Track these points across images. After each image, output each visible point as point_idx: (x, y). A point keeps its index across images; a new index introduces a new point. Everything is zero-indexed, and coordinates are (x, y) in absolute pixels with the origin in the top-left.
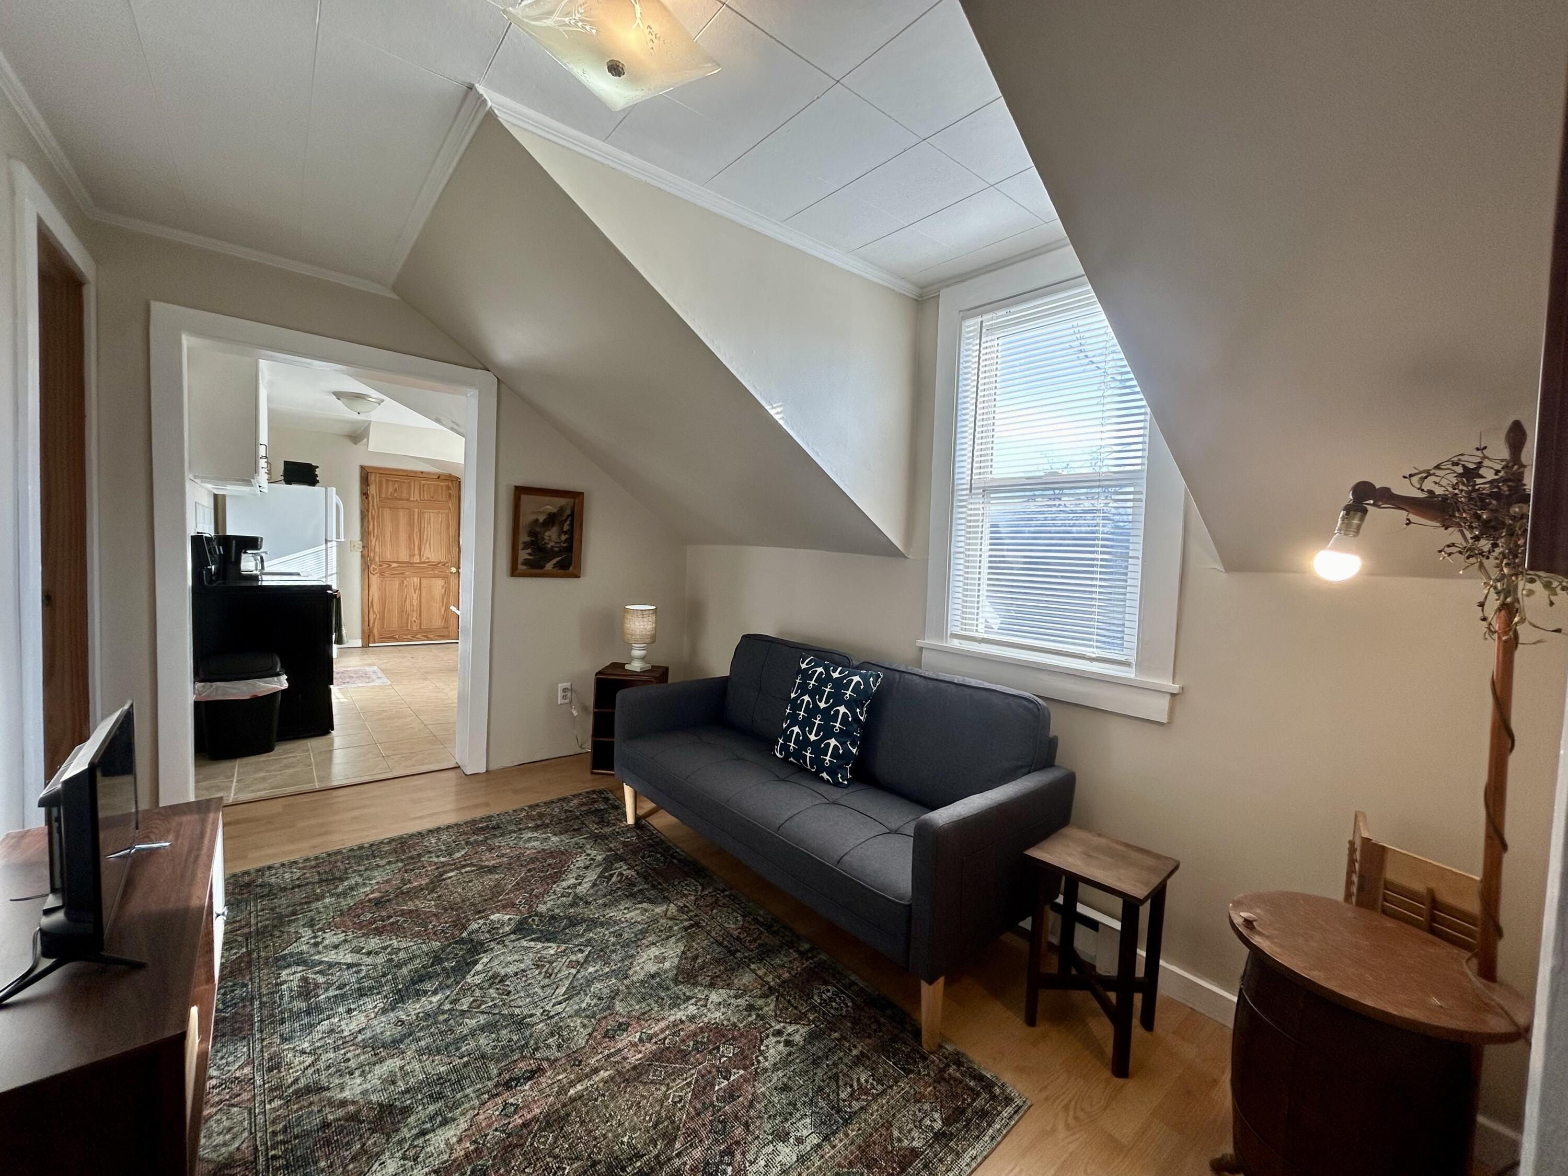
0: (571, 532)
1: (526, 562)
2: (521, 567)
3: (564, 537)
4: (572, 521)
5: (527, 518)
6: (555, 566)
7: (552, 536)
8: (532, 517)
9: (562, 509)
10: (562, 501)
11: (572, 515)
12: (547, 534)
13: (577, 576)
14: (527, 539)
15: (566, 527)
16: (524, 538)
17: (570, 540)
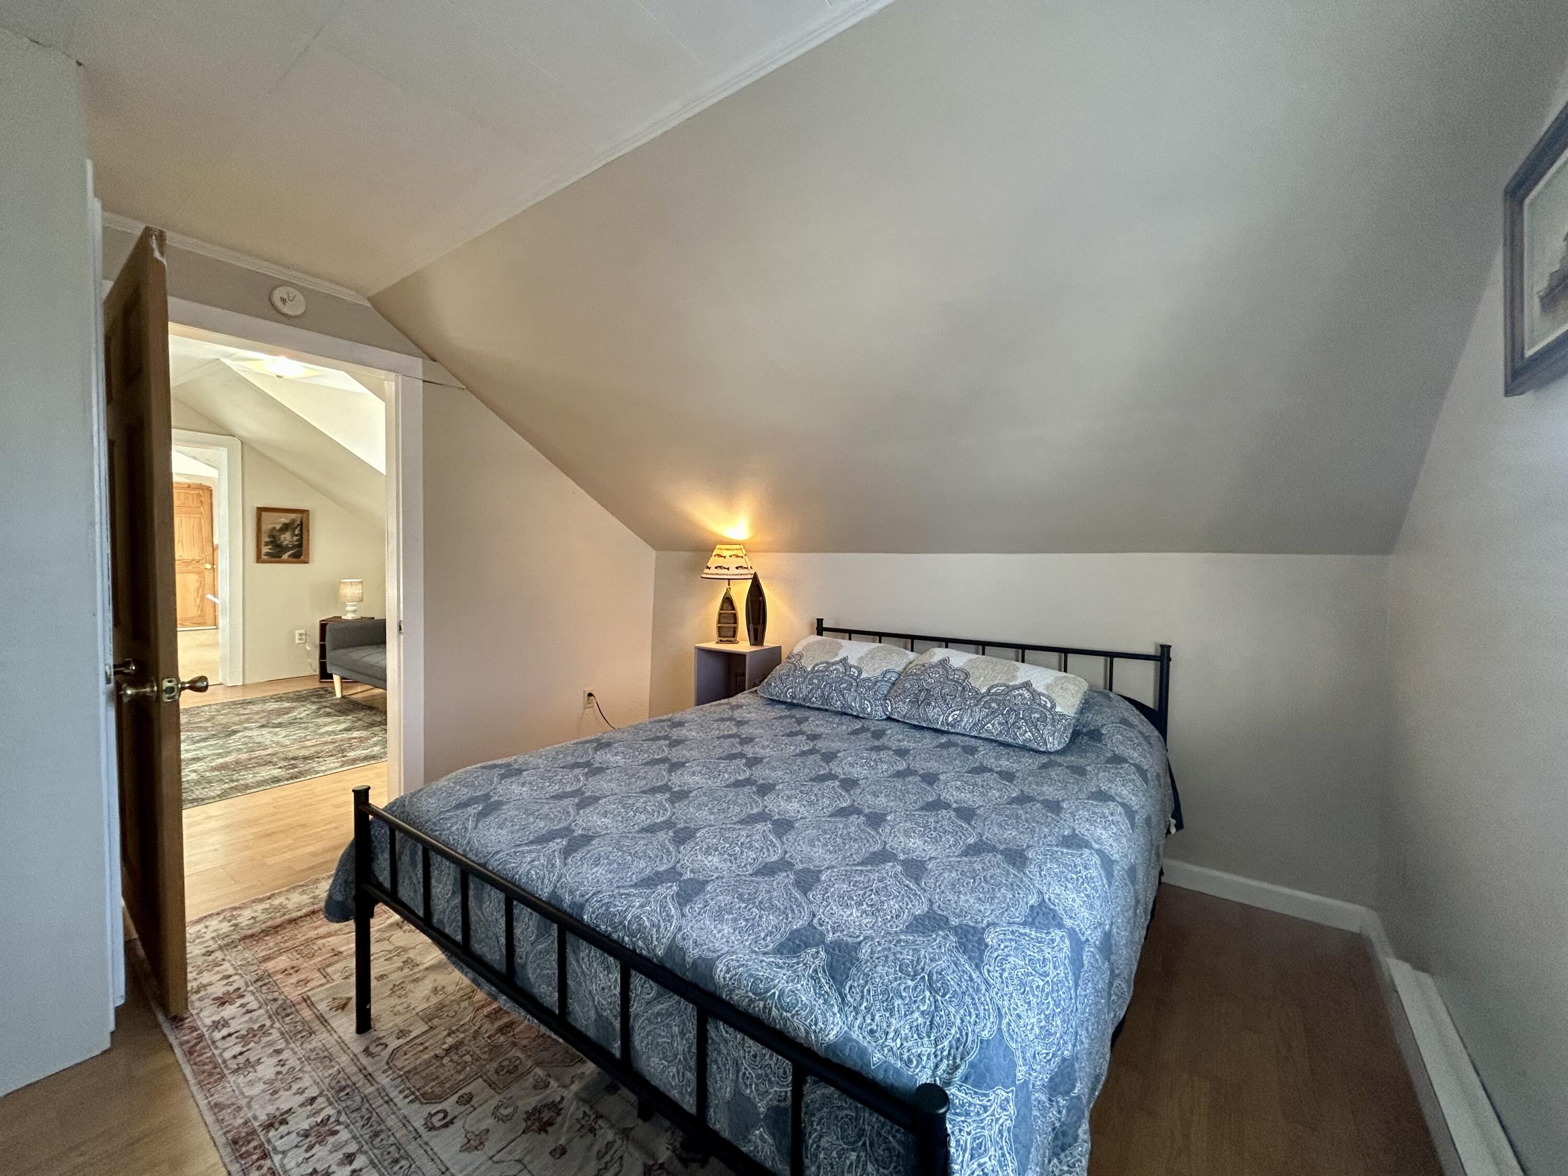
0: (301, 535)
1: (267, 554)
2: (263, 557)
3: (295, 538)
4: (301, 529)
5: (266, 527)
6: (289, 556)
7: (287, 538)
8: (270, 526)
9: (293, 521)
10: (293, 516)
11: (301, 524)
12: (283, 536)
13: (306, 562)
14: (268, 540)
15: (297, 532)
16: (265, 539)
17: (301, 540)
